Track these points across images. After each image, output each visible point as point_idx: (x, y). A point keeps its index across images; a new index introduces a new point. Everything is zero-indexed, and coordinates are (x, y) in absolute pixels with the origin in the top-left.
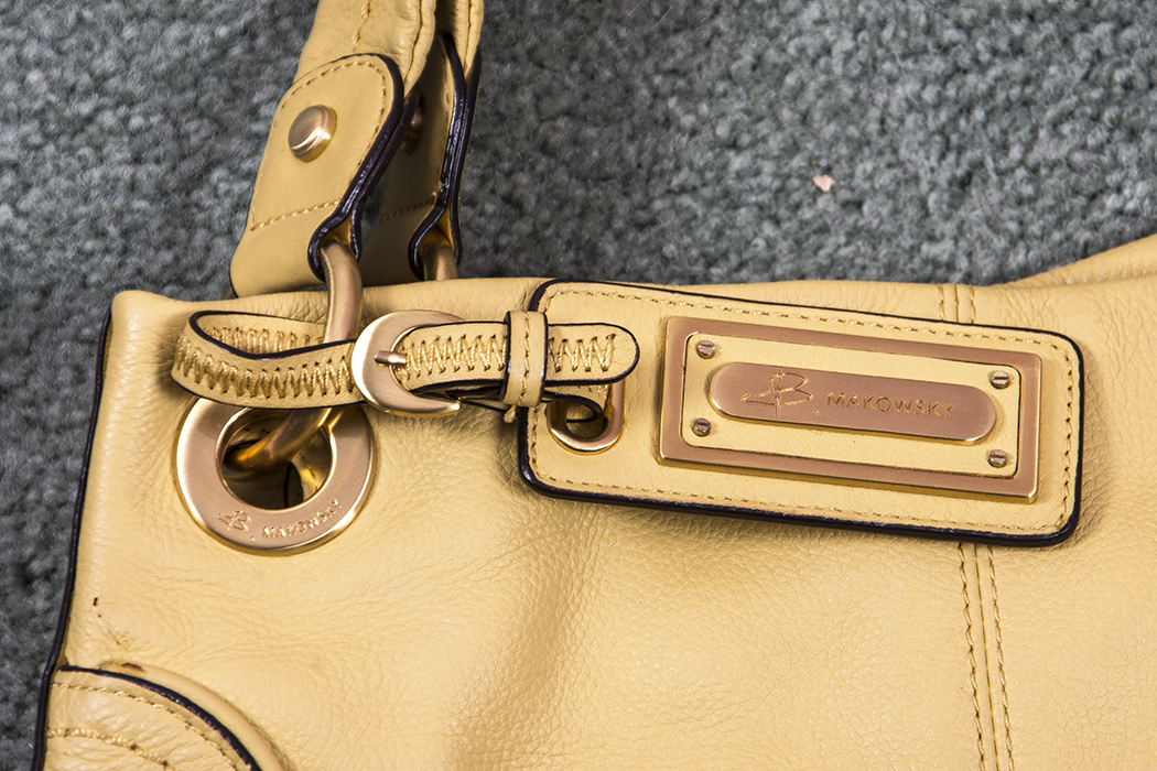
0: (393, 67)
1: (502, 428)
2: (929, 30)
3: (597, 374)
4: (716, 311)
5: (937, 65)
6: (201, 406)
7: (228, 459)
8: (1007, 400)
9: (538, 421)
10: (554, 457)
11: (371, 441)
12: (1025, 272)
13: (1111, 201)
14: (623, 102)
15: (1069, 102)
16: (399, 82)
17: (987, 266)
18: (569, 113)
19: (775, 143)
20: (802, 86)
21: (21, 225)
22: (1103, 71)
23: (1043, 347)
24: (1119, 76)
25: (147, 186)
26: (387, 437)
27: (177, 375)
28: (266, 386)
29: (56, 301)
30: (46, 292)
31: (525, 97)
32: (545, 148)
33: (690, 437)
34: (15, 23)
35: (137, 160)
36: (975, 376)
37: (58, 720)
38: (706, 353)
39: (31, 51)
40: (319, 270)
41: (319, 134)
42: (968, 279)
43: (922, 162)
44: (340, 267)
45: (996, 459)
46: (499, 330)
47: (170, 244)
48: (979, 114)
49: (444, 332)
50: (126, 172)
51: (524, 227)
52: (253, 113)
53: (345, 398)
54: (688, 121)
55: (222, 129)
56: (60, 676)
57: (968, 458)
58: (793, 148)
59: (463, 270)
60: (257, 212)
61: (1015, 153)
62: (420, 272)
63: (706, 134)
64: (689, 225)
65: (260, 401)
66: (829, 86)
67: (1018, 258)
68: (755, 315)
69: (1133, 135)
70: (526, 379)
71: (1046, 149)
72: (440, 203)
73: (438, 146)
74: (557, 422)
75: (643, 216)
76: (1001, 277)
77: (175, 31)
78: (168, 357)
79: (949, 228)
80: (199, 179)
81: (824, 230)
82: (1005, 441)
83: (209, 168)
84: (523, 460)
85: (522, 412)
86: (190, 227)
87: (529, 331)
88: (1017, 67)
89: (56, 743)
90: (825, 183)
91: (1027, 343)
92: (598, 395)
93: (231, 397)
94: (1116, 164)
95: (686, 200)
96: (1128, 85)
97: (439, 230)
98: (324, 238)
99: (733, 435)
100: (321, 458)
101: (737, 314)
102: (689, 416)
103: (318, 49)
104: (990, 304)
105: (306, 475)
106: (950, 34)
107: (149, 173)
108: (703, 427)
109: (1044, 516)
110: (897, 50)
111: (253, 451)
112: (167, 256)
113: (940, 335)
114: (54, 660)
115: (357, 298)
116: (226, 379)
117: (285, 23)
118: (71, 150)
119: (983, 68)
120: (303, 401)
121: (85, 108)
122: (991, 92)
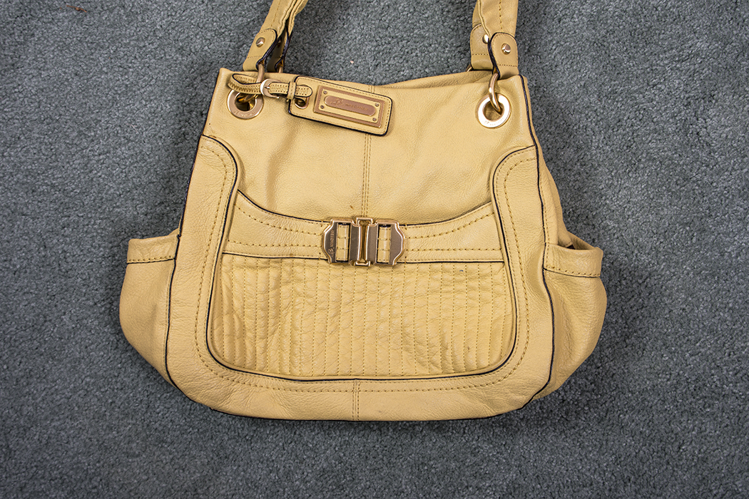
0: (276, 32)
1: (287, 103)
2: (374, 37)
3: (304, 95)
4: (328, 85)
5: (375, 44)
6: (233, 91)
7: (237, 100)
8: (378, 109)
9: (293, 102)
10: (295, 109)
11: (263, 100)
12: (385, 84)
13: (402, 73)
14: (318, 42)
15: (397, 54)
16: (277, 36)
17: (379, 82)
18: (308, 43)
19: (344, 54)
20: (351, 44)
21: (209, 51)
22: (403, 49)
23: (385, 100)
24: (406, 50)
25: (232, 46)
26: (265, 101)
27: (229, 85)
28: (245, 90)
29: (213, 65)
30: (212, 63)
31: (301, 39)
32: (303, 49)
33: (320, 108)
34: (213, 14)
35: (231, 41)
36: (372, 103)
37: (200, 145)
38: (325, 93)
39: (215, 19)
40: (257, 68)
41: (261, 43)
42: (374, 85)
43: (370, 61)
44: (261, 68)
45: (374, 119)
46: (287, 85)
47: (234, 57)
48: (381, 54)
49: (278, 84)
50: (229, 43)
51: (298, 62)
52: (253, 35)
53: (259, 93)
54: (330, 47)
55: (246, 38)
56: (202, 137)
57: (369, 119)
58: (347, 55)
59: (284, 72)
60: (249, 55)
61: (386, 62)
62: (276, 71)
63: (332, 50)
64: (327, 66)
65: (243, 92)
66: (355, 45)
67: (384, 81)
68: (335, 87)
69: (407, 62)
70: (291, 94)
71: (392, 62)
72: (282, 58)
73: (283, 48)
74: (296, 102)
75: (319, 63)
76: (381, 84)
77: (240, 19)
78: (228, 81)
79: (373, 73)
80: (241, 46)
81: (351, 71)
82: (376, 116)
83: (243, 44)
84: (289, 109)
85: (290, 101)
86: (238, 55)
87: (293, 86)
88: (389, 46)
89: (200, 149)
90: (352, 62)
91: (383, 98)
92: (304, 99)
93: (238, 90)
94: (404, 66)
95: (327, 62)
96: (408, 52)
97: (281, 63)
98: (259, 62)
99: (327, 109)
100: (253, 102)
101: (332, 86)
102: (320, 105)
103: (264, 26)
104: (378, 90)
105: (251, 105)
106: (378, 39)
107: (233, 44)
108: (322, 107)
109: (381, 131)
110: (368, 40)
111: (242, 100)
112: (234, 59)
113: (368, 95)
114: (201, 134)
115: (264, 74)
116: (238, 87)
117: (260, 20)
118: (219, 38)
119: (383, 45)
120: (251, 93)
121: (223, 31)
122: (383, 50)
